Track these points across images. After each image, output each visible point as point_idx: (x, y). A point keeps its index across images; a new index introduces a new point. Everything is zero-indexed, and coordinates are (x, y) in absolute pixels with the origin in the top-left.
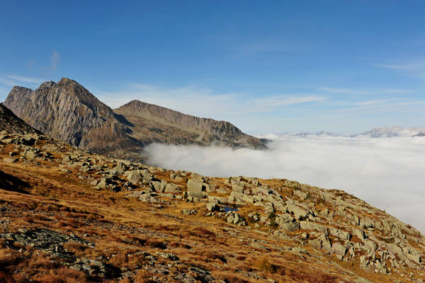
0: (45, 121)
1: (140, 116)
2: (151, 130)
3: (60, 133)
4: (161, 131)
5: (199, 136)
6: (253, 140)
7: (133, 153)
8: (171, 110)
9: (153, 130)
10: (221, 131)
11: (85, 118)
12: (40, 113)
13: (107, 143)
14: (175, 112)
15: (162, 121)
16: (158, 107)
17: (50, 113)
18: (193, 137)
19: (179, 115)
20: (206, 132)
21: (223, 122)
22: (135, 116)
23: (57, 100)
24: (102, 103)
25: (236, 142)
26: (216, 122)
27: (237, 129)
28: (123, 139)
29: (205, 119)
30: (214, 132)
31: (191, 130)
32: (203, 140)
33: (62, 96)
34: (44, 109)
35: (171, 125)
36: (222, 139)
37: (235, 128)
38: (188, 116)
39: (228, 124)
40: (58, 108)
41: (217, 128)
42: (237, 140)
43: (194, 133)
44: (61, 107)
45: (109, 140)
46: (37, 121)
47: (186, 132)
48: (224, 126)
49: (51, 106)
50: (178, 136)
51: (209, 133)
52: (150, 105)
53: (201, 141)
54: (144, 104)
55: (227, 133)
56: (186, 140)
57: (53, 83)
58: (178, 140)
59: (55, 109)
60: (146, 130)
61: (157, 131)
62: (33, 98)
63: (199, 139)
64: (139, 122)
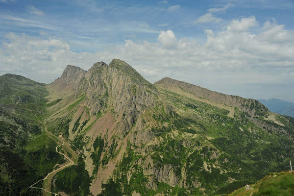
0: (100, 98)
3: (115, 110)
4: (195, 107)
5: (229, 112)
6: (279, 117)
8: (198, 87)
9: (189, 106)
10: (251, 108)
11: (137, 97)
12: (96, 90)
14: (203, 89)
17: (104, 90)
18: (224, 113)
19: (206, 92)
20: (236, 108)
21: (252, 100)
22: (170, 92)
23: (110, 78)
24: (147, 82)
25: (266, 119)
26: (245, 100)
27: (264, 107)
28: (176, 119)
29: (233, 97)
30: (244, 109)
31: (221, 107)
32: (234, 116)
33: (114, 75)
34: (99, 87)
35: (200, 100)
36: (253, 115)
39: (257, 102)
40: (111, 87)
41: (247, 106)
42: (267, 117)
43: (224, 109)
44: (114, 85)
46: (93, 97)
47: (216, 108)
48: (253, 104)
49: (105, 84)
50: (212, 112)
51: (240, 110)
52: (180, 82)
53: (233, 117)
54: (174, 81)
55: (257, 110)
56: (219, 116)
57: (103, 64)
58: (212, 116)
59: (109, 88)
60: (183, 105)
61: (192, 107)
62: (88, 76)
63: (231, 115)
64: (175, 98)
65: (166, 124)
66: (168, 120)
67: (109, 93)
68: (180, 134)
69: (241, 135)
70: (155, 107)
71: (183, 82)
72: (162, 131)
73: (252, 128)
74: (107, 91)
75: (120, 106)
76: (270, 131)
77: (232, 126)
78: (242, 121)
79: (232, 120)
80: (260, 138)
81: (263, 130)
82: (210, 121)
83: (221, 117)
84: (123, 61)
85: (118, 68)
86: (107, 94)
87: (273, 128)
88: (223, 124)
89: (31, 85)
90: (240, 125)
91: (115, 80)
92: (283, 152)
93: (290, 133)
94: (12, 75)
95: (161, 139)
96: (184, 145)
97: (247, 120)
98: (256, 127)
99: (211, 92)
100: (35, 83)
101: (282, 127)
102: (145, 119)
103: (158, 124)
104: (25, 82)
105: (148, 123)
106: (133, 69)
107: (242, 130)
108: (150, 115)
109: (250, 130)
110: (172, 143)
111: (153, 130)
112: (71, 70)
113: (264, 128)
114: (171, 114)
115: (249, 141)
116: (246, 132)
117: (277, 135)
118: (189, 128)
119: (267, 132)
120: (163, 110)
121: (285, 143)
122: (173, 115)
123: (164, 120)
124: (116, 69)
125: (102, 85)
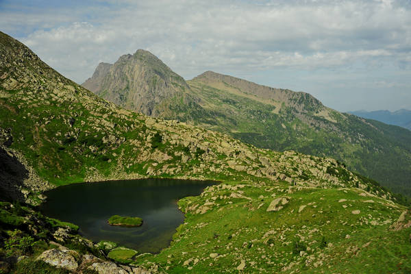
0: (120, 92)
1: (213, 86)
2: (224, 101)
3: (134, 103)
4: (234, 103)
5: (274, 108)
6: (335, 113)
7: (204, 124)
8: (245, 81)
9: (227, 101)
10: (300, 102)
11: (157, 88)
12: (117, 84)
13: (178, 113)
14: (249, 83)
15: (236, 92)
16: (231, 78)
17: (125, 83)
18: (269, 110)
19: (253, 87)
20: (283, 103)
21: (302, 93)
22: (208, 87)
23: (132, 70)
24: (175, 73)
25: (315, 115)
26: (295, 93)
27: (317, 101)
28: (195, 110)
29: (282, 90)
30: (292, 104)
31: (267, 102)
32: (280, 112)
33: (137, 66)
34: (120, 80)
35: (245, 96)
36: (301, 111)
37: (316, 100)
38: (264, 86)
39: (308, 95)
40: (133, 79)
41: (295, 100)
42: (317, 113)
43: (270, 105)
44: (136, 78)
45: (180, 110)
46: (114, 92)
47: (260, 103)
48: (302, 97)
49: (127, 78)
50: (253, 108)
51: (287, 105)
52: (224, 76)
53: (277, 113)
54: (217, 74)
55: (306, 105)
56: (261, 112)
57: (130, 56)
58: (252, 112)
59: (130, 80)
60: (219, 101)
61: (230, 103)
62: (112, 71)
63: (275, 112)
64: (212, 92)
65: (182, 115)
66: (185, 110)
67: (130, 87)
69: (281, 131)
70: (174, 97)
71: (227, 76)
73: (297, 125)
74: (128, 85)
75: (138, 98)
76: (318, 128)
77: (272, 122)
78: (287, 118)
79: (275, 116)
80: (304, 135)
81: (310, 127)
82: (248, 118)
83: (263, 112)
84: (147, 52)
85: (141, 59)
86: (128, 88)
87: (322, 125)
88: (264, 121)
90: (283, 122)
91: (137, 72)
92: (326, 149)
93: (342, 130)
97: (293, 117)
98: (303, 124)
99: (259, 86)
101: (333, 123)
102: (160, 109)
103: (173, 114)
105: (162, 113)
106: (159, 60)
107: (284, 126)
108: (166, 105)
109: (294, 127)
112: (103, 68)
113: (312, 124)
114: (190, 104)
115: (289, 138)
116: (289, 129)
117: (325, 132)
118: (209, 119)
119: (314, 129)
120: (182, 100)
121: (333, 140)
122: (193, 106)
123: (181, 111)
124: (138, 61)
125: (124, 78)
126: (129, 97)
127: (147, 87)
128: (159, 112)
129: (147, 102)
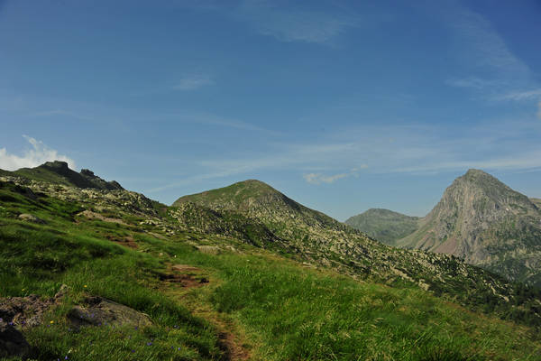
65: (510, 242)
66: (517, 236)
68: (528, 252)
70: (503, 221)
72: (501, 250)
75: (465, 226)
84: (479, 171)
85: (471, 181)
86: (456, 215)
89: (397, 220)
91: (467, 197)
94: (375, 210)
95: (497, 258)
96: (527, 265)
100: (404, 217)
102: (484, 236)
103: (499, 242)
104: (390, 216)
105: (485, 241)
106: (493, 179)
108: (492, 232)
110: (510, 262)
111: (488, 248)
114: (524, 229)
120: (513, 224)
122: (528, 231)
123: (511, 237)
124: (468, 183)
125: (453, 204)
126: (458, 225)
127: (473, 212)
128: (482, 240)
129: (472, 229)
